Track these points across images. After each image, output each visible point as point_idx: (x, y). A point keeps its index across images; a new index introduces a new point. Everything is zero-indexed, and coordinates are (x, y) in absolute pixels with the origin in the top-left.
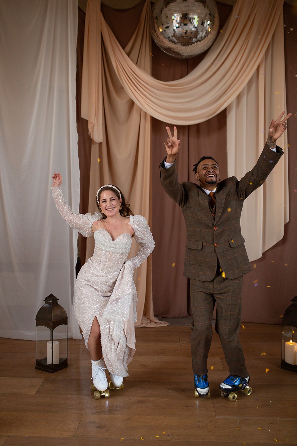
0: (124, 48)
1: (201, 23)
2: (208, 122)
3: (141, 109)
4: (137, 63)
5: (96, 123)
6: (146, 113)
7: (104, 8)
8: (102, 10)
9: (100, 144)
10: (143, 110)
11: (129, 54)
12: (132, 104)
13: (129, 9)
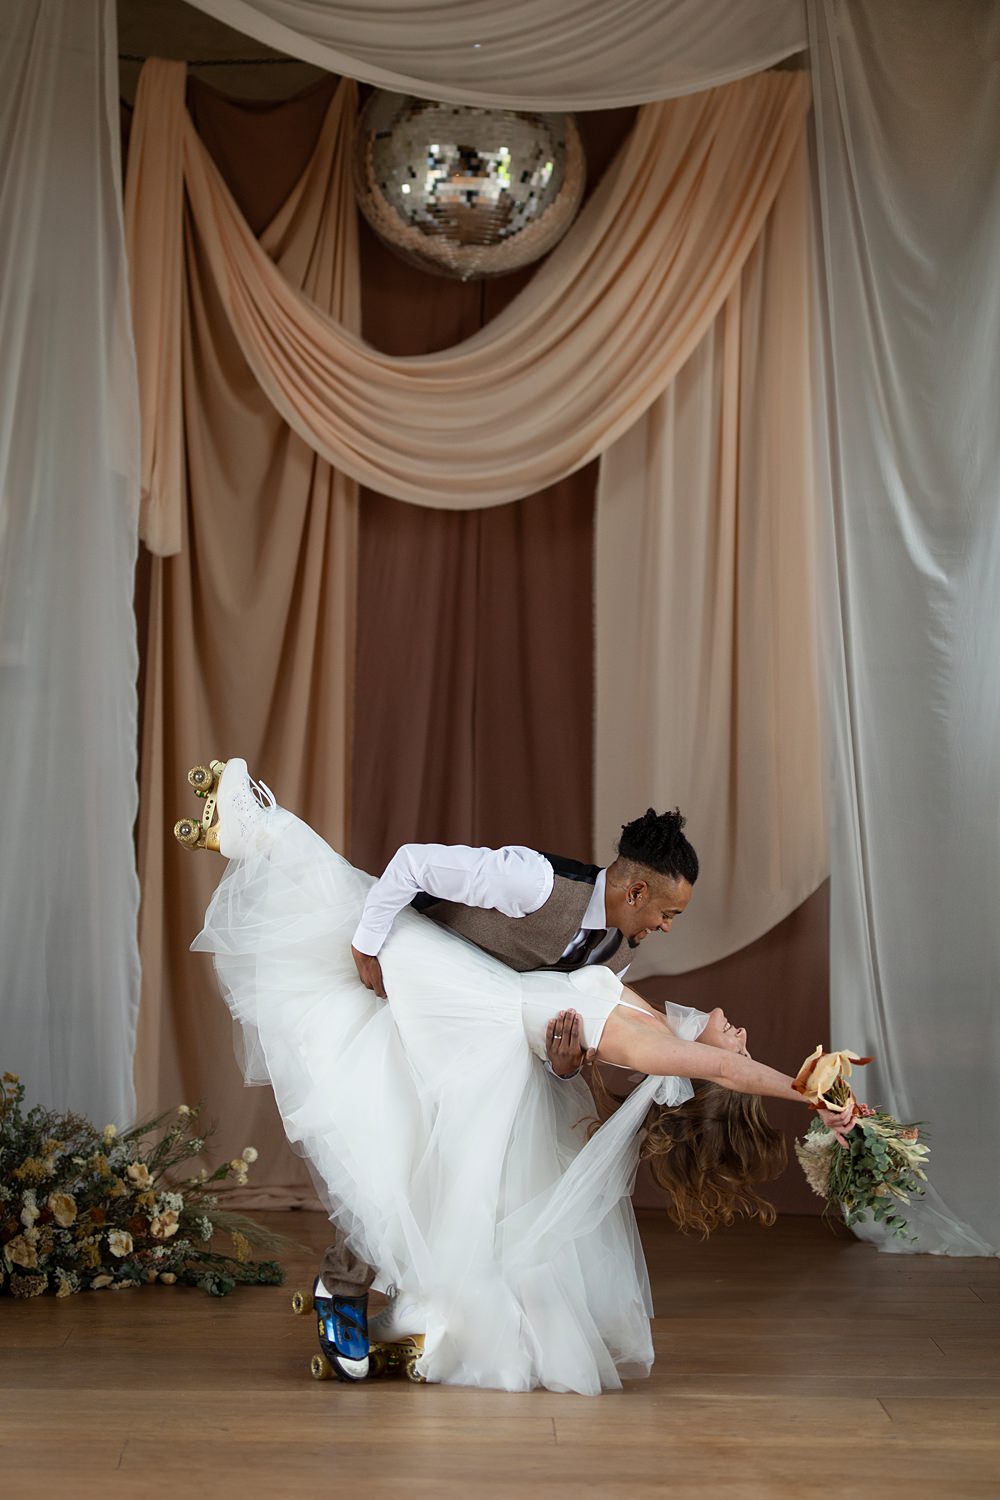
0: (258, 234)
1: (521, 174)
2: (548, 496)
3: (316, 455)
4: (303, 287)
5: (156, 489)
6: (332, 469)
7: (197, 99)
8: (191, 102)
9: (168, 561)
10: (323, 459)
11: (276, 257)
12: (283, 430)
13: (279, 104)
